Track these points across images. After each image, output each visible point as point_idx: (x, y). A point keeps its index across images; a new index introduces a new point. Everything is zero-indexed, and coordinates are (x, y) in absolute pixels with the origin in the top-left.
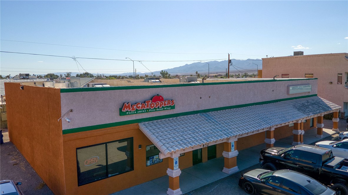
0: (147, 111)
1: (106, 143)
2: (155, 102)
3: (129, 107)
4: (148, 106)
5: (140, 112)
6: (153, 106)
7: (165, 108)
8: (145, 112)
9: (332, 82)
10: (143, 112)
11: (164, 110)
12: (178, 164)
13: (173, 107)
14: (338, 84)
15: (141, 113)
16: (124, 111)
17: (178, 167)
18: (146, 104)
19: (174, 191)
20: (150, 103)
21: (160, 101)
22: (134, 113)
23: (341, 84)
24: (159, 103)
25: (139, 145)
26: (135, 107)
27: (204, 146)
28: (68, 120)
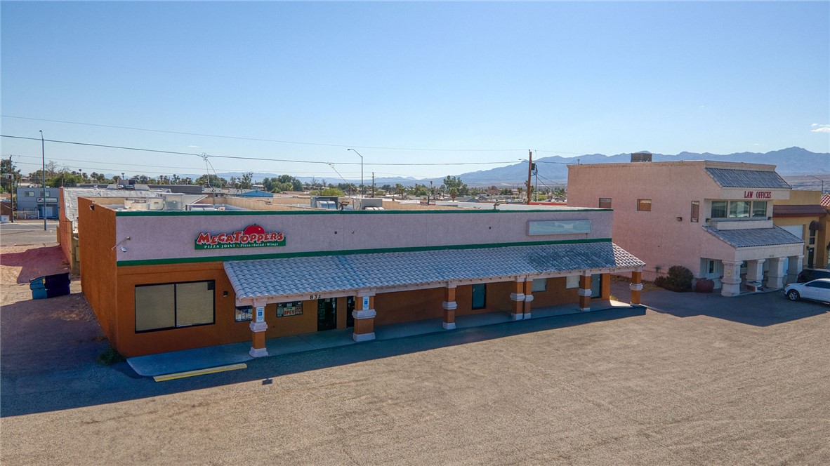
0: (237, 246)
1: (175, 283)
2: (249, 234)
3: (207, 238)
4: (237, 239)
5: (225, 246)
6: (245, 239)
7: (268, 244)
8: (233, 247)
9: (681, 218)
10: (230, 247)
11: (267, 246)
12: (263, 315)
13: (283, 243)
14: (692, 221)
15: (227, 248)
16: (200, 244)
17: (263, 320)
18: (235, 236)
19: (256, 350)
20: (242, 235)
21: (258, 233)
22: (216, 248)
23: (698, 221)
24: (256, 236)
25: (225, 292)
26: (216, 239)
27: (312, 297)
28: (123, 250)
